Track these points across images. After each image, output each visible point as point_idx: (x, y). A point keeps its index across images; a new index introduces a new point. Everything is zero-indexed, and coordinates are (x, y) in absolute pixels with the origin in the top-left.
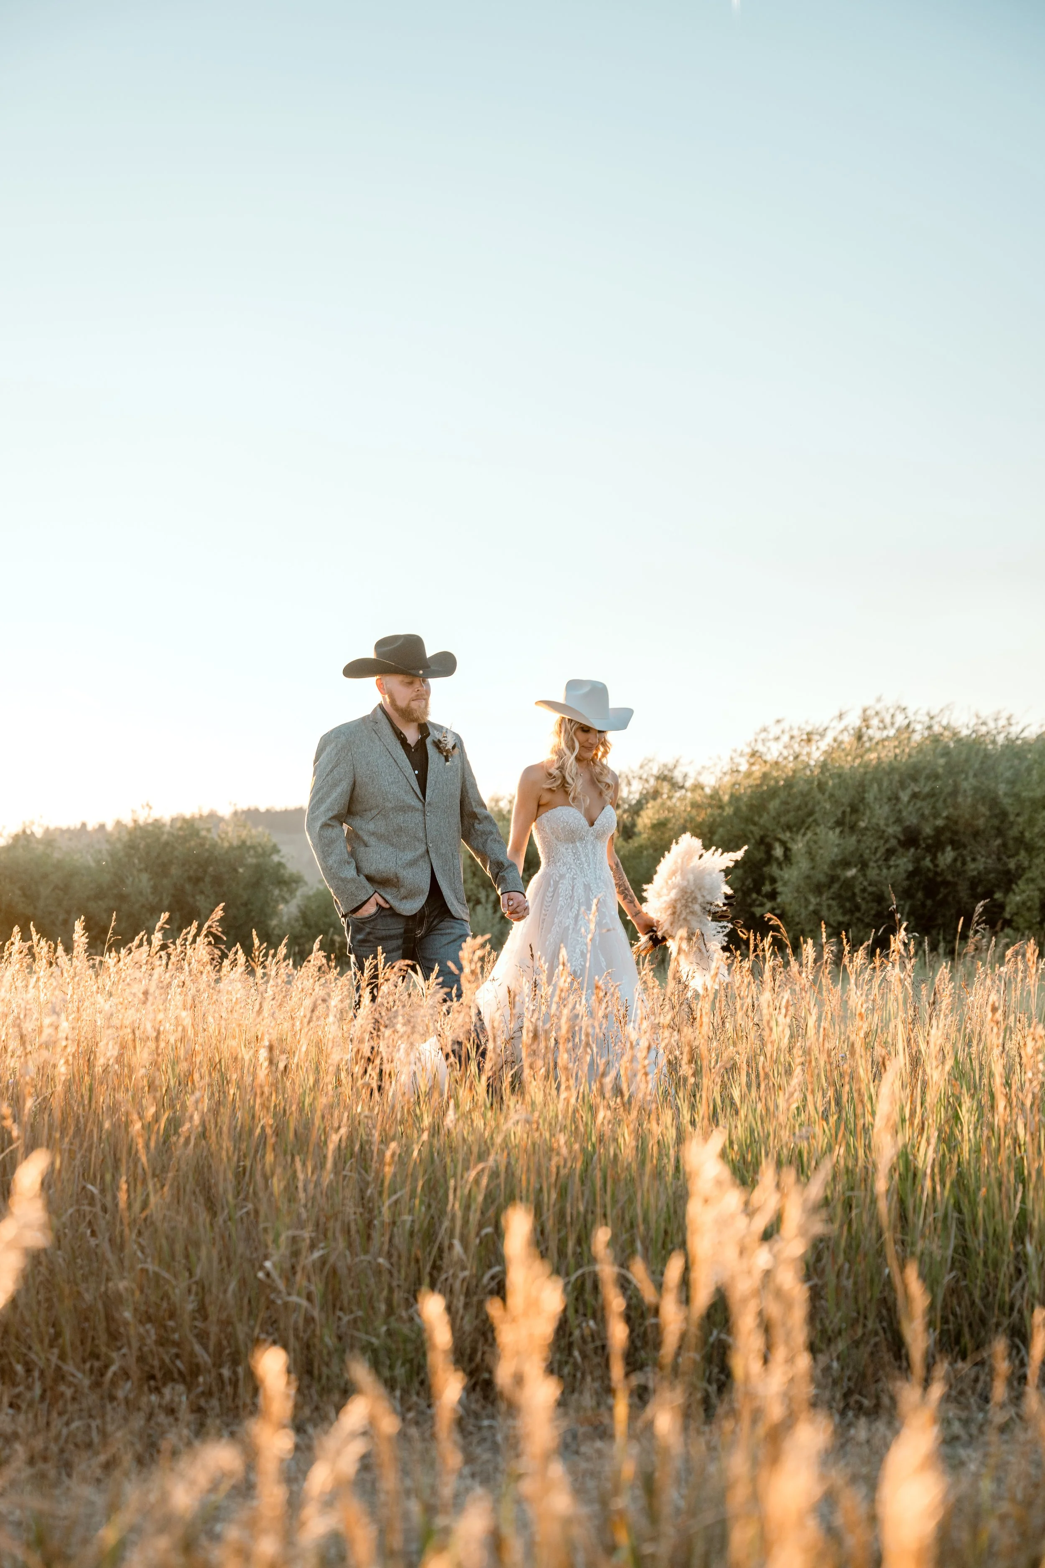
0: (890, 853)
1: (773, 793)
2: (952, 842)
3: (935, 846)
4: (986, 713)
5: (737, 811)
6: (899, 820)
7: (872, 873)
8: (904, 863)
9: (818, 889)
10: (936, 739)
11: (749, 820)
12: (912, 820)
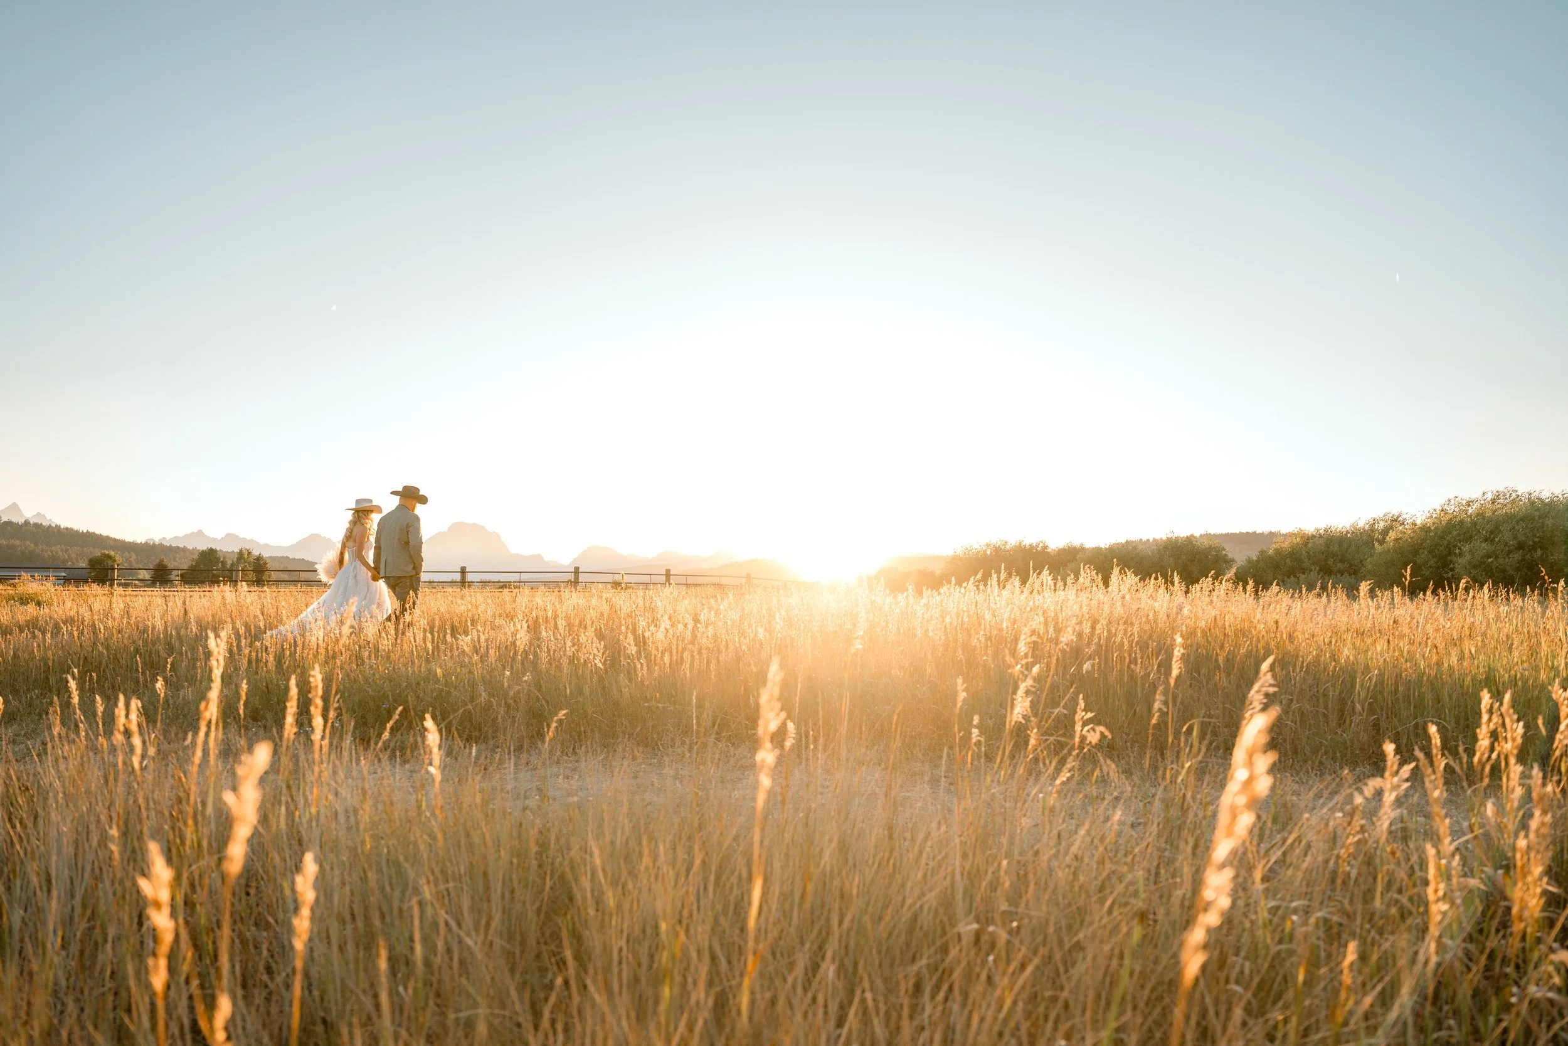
0: (1509, 552)
1: (1454, 526)
2: (1541, 547)
3: (1534, 548)
4: (1557, 492)
5: (1436, 534)
6: (1515, 538)
7: (1501, 560)
8: (1517, 556)
9: (1475, 567)
10: (1533, 503)
11: (1442, 538)
12: (1522, 538)
